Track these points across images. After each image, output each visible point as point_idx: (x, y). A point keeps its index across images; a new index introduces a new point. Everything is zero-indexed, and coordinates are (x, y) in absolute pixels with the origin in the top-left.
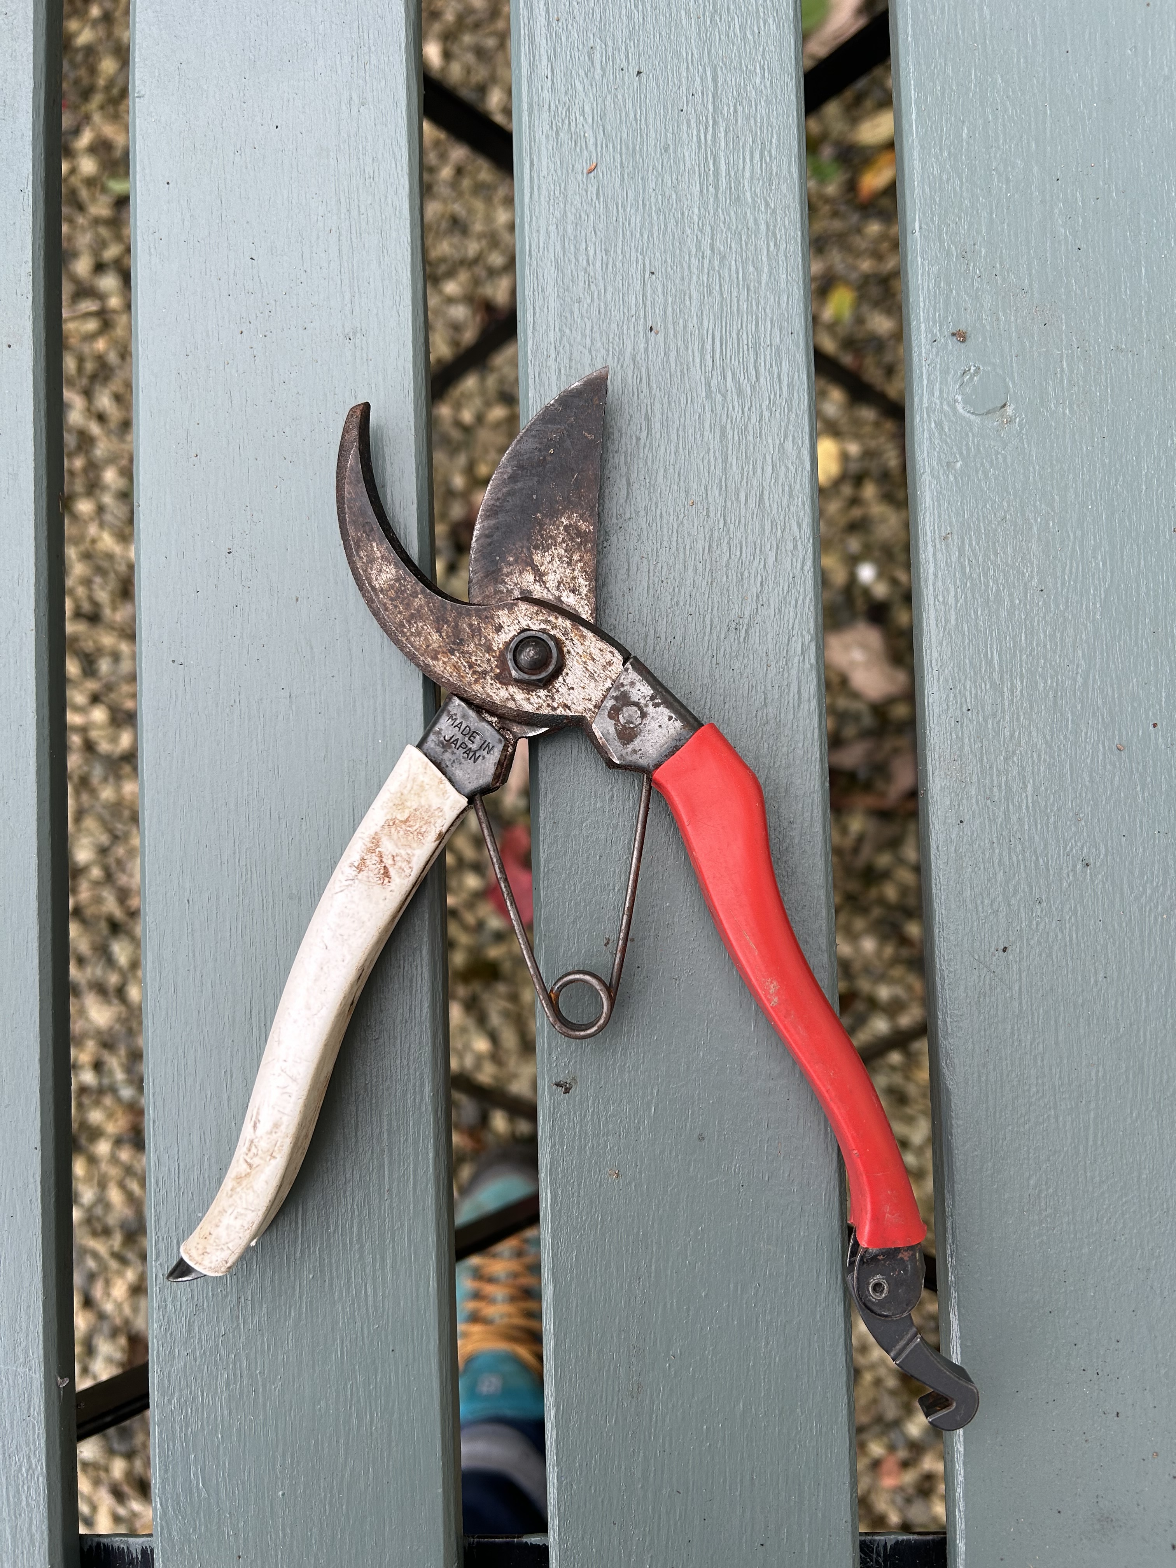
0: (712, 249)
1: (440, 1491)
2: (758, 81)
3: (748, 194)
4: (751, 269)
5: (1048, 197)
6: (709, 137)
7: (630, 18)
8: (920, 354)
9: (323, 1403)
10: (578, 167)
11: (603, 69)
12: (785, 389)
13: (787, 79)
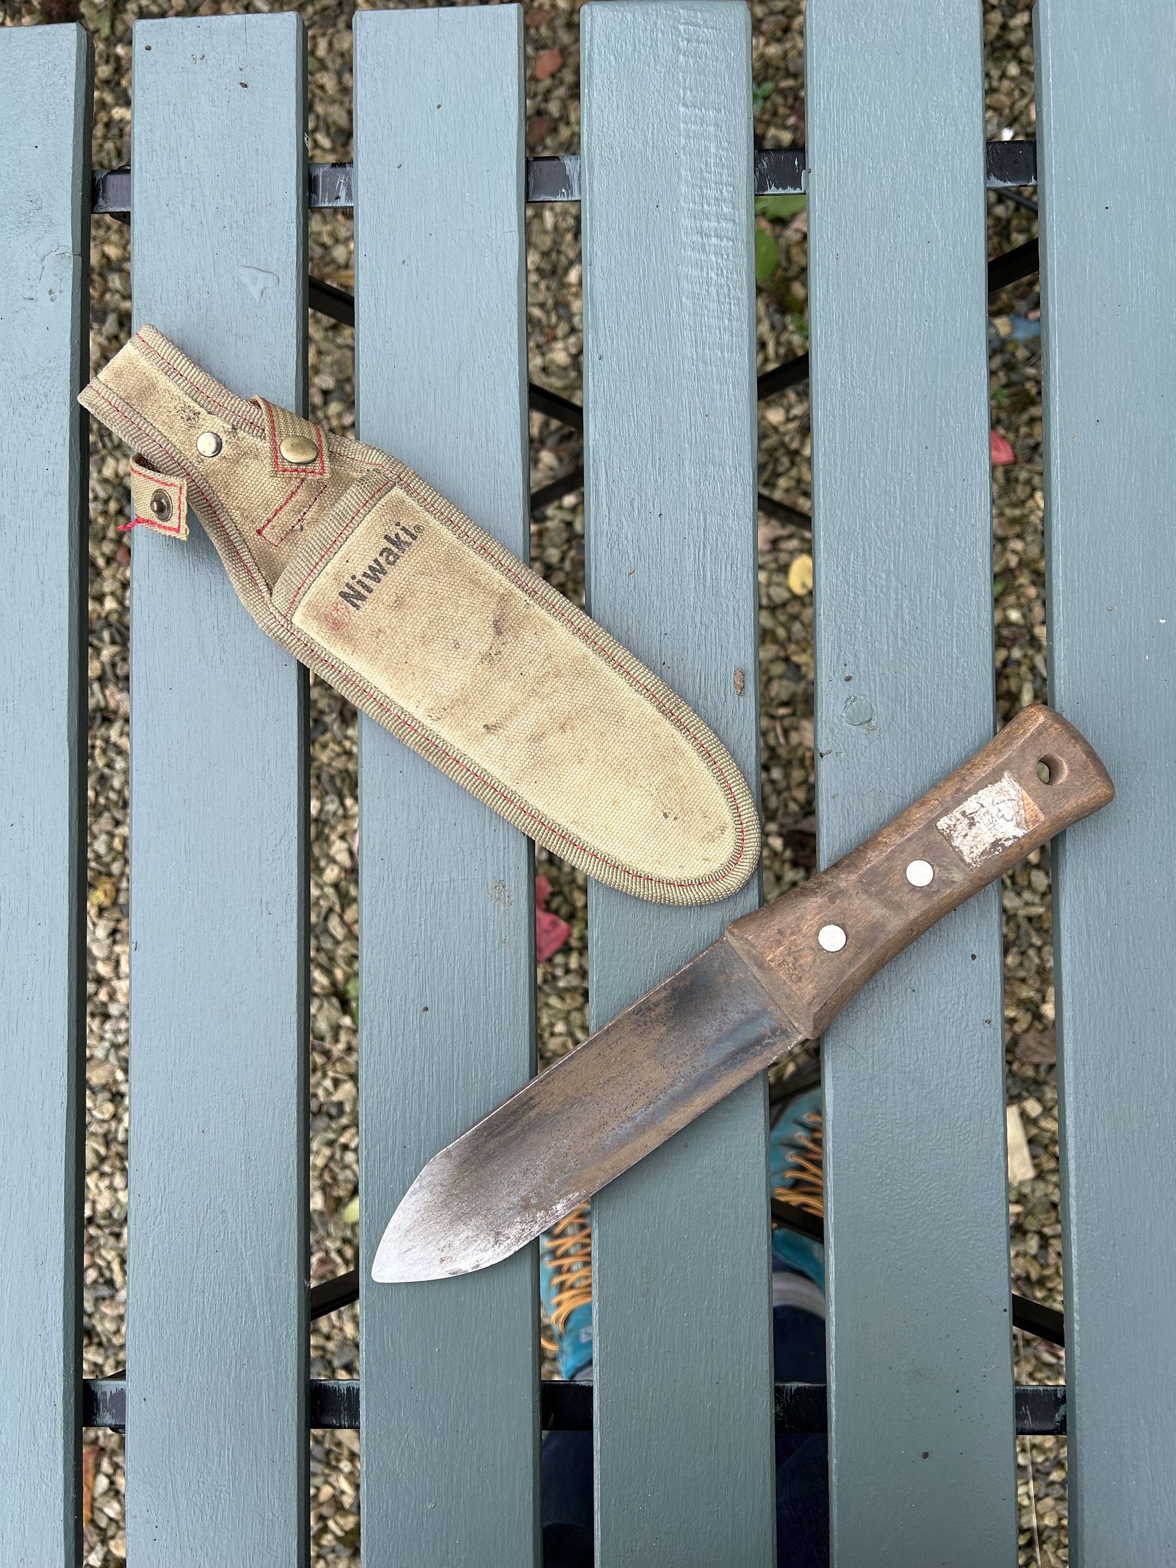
0: (701, 623)
1: (531, 1349)
2: (731, 522)
3: (723, 590)
4: (724, 634)
5: (900, 597)
6: (701, 555)
7: (656, 481)
8: (822, 688)
9: (462, 1298)
10: (623, 571)
11: (639, 512)
12: (742, 706)
13: (748, 521)
